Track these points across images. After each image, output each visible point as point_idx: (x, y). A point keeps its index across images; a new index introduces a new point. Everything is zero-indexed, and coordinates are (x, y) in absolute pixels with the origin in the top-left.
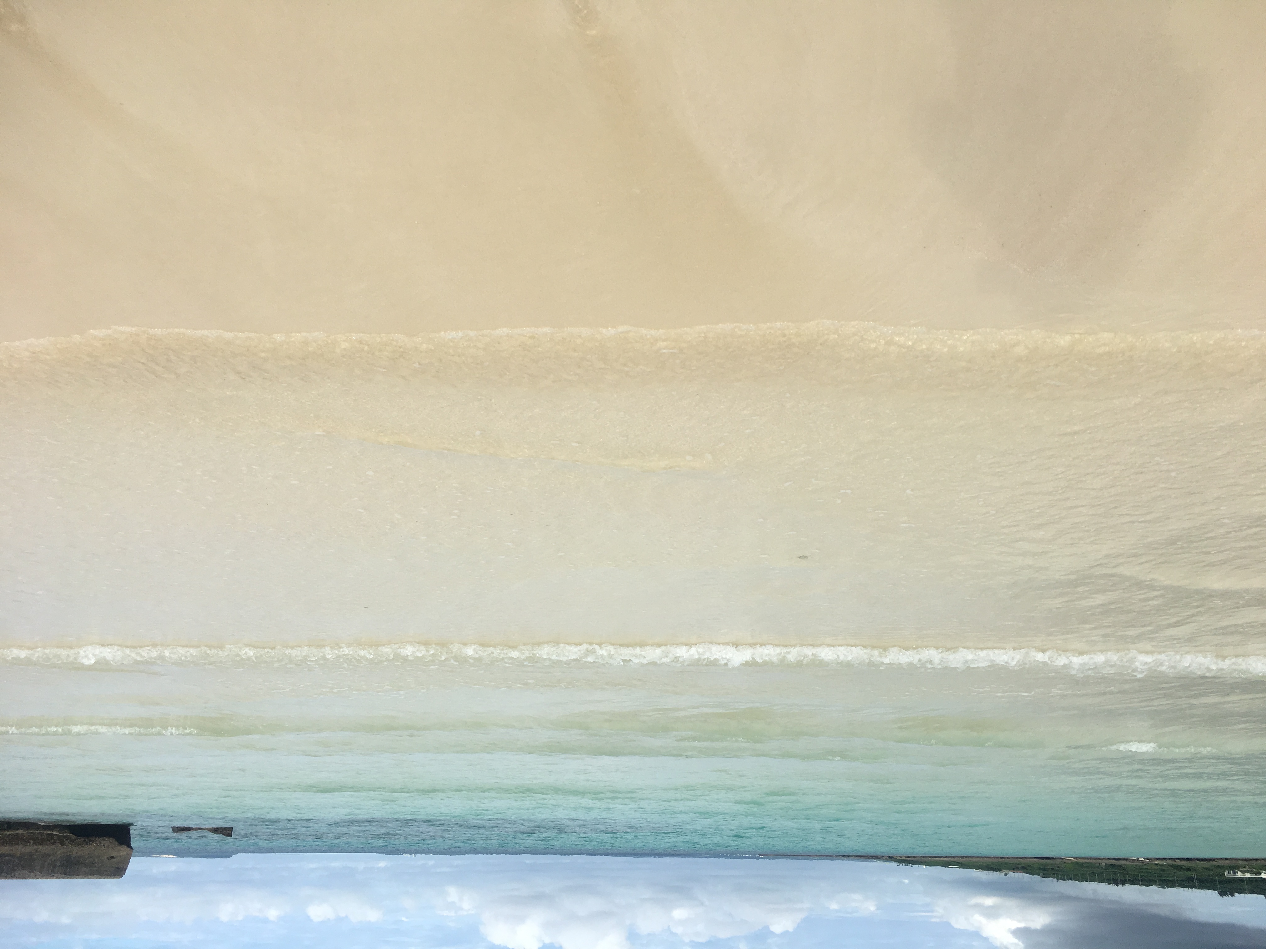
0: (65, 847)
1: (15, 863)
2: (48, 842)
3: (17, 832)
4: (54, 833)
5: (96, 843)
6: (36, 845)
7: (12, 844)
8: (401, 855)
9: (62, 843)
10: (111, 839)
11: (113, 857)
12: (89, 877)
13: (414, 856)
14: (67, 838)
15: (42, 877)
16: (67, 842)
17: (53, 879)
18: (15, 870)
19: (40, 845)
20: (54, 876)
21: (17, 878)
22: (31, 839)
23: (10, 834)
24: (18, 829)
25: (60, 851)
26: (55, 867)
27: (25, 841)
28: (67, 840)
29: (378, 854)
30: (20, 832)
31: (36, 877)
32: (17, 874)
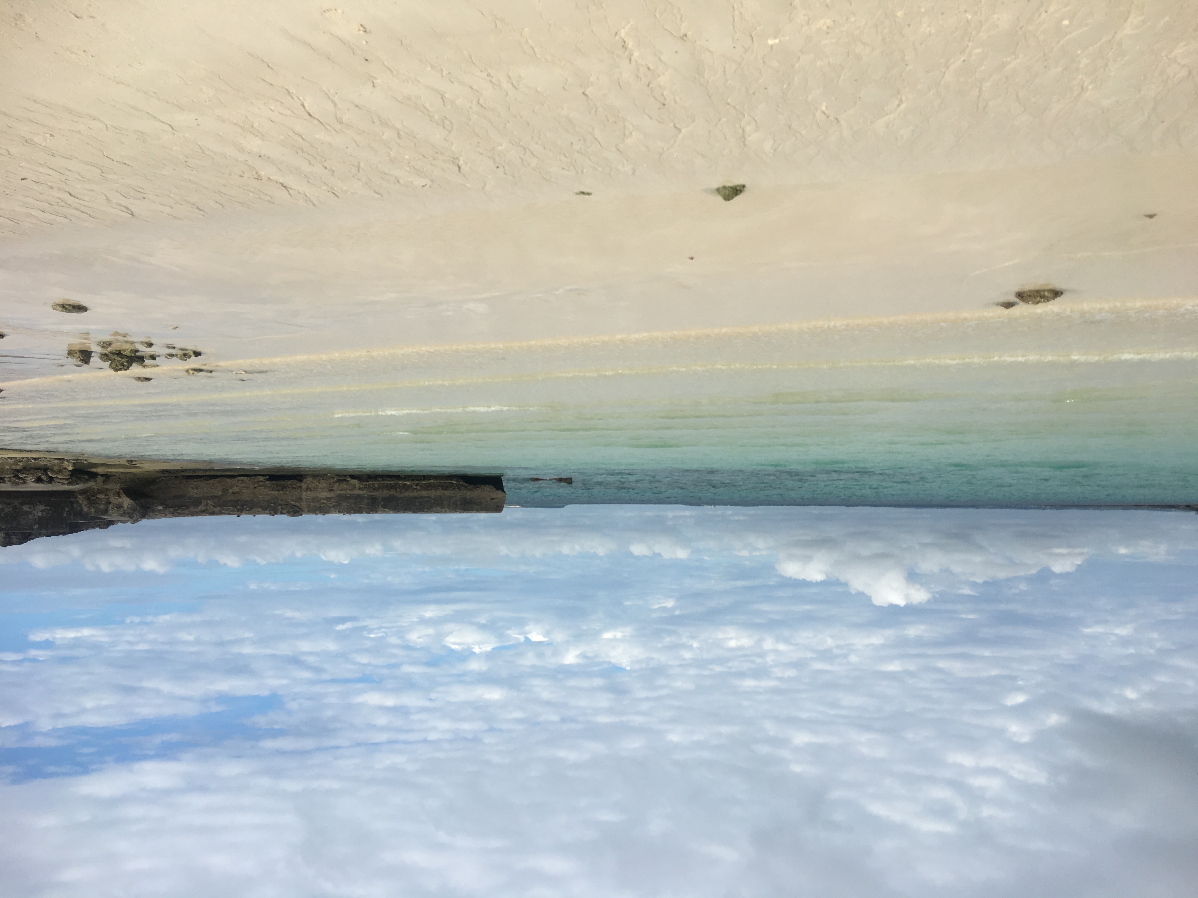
0: (462, 491)
1: (431, 502)
2: (451, 488)
3: (430, 481)
4: (454, 482)
5: (481, 489)
6: (443, 490)
7: (428, 489)
8: (702, 506)
9: (459, 489)
10: (490, 486)
11: (493, 499)
12: (481, 512)
13: (714, 507)
14: (462, 485)
15: (450, 512)
16: (462, 488)
17: (457, 513)
18: (432, 508)
19: (446, 490)
20: (457, 511)
21: (435, 512)
22: (439, 486)
23: (426, 483)
24: (430, 480)
25: (459, 494)
26: (457, 505)
27: (435, 487)
28: (462, 487)
29: (683, 506)
30: (432, 481)
31: (446, 512)
32: (434, 509)
